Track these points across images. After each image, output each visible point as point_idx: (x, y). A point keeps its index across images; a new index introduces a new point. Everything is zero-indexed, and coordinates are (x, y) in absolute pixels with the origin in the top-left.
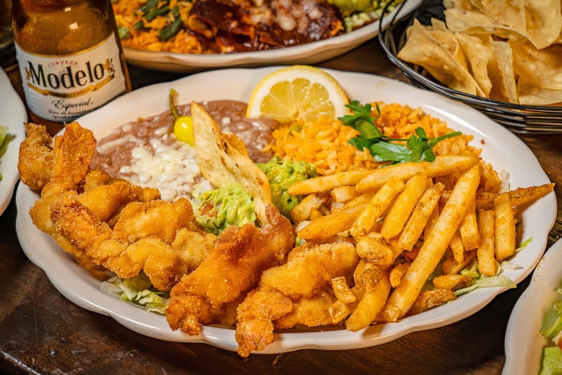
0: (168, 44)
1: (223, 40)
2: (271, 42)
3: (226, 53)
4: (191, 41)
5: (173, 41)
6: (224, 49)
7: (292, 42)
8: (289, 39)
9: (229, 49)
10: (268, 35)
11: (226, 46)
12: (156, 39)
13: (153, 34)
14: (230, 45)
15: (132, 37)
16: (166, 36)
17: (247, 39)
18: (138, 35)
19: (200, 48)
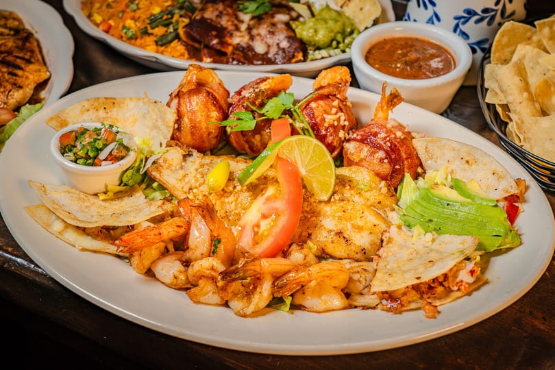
0: (163, 48)
1: (206, 51)
2: (242, 60)
3: (206, 62)
4: (181, 48)
5: (166, 47)
6: (205, 59)
7: (259, 62)
8: (258, 60)
9: (209, 60)
10: (242, 54)
11: (207, 57)
12: (154, 43)
13: (153, 38)
14: (210, 57)
15: (136, 38)
16: (162, 43)
17: (225, 54)
18: (142, 38)
19: (186, 56)
